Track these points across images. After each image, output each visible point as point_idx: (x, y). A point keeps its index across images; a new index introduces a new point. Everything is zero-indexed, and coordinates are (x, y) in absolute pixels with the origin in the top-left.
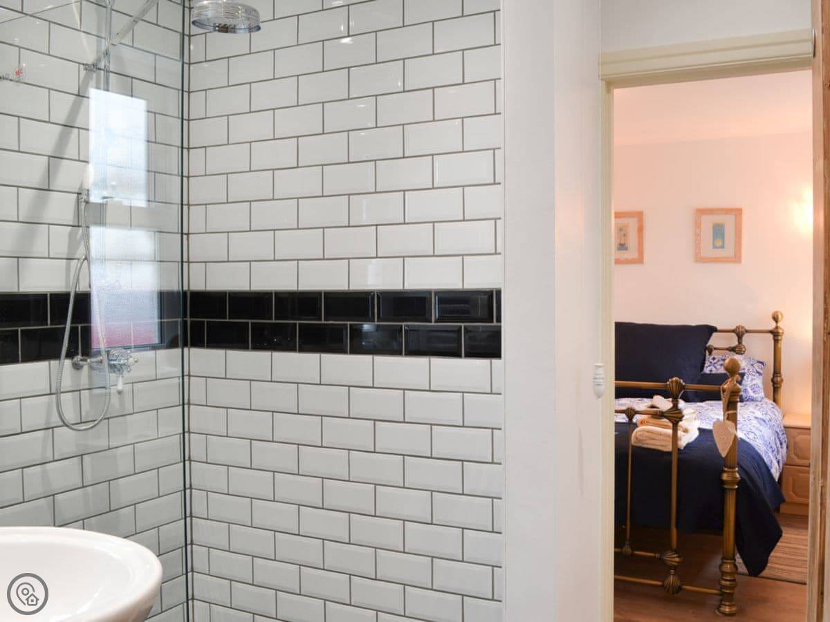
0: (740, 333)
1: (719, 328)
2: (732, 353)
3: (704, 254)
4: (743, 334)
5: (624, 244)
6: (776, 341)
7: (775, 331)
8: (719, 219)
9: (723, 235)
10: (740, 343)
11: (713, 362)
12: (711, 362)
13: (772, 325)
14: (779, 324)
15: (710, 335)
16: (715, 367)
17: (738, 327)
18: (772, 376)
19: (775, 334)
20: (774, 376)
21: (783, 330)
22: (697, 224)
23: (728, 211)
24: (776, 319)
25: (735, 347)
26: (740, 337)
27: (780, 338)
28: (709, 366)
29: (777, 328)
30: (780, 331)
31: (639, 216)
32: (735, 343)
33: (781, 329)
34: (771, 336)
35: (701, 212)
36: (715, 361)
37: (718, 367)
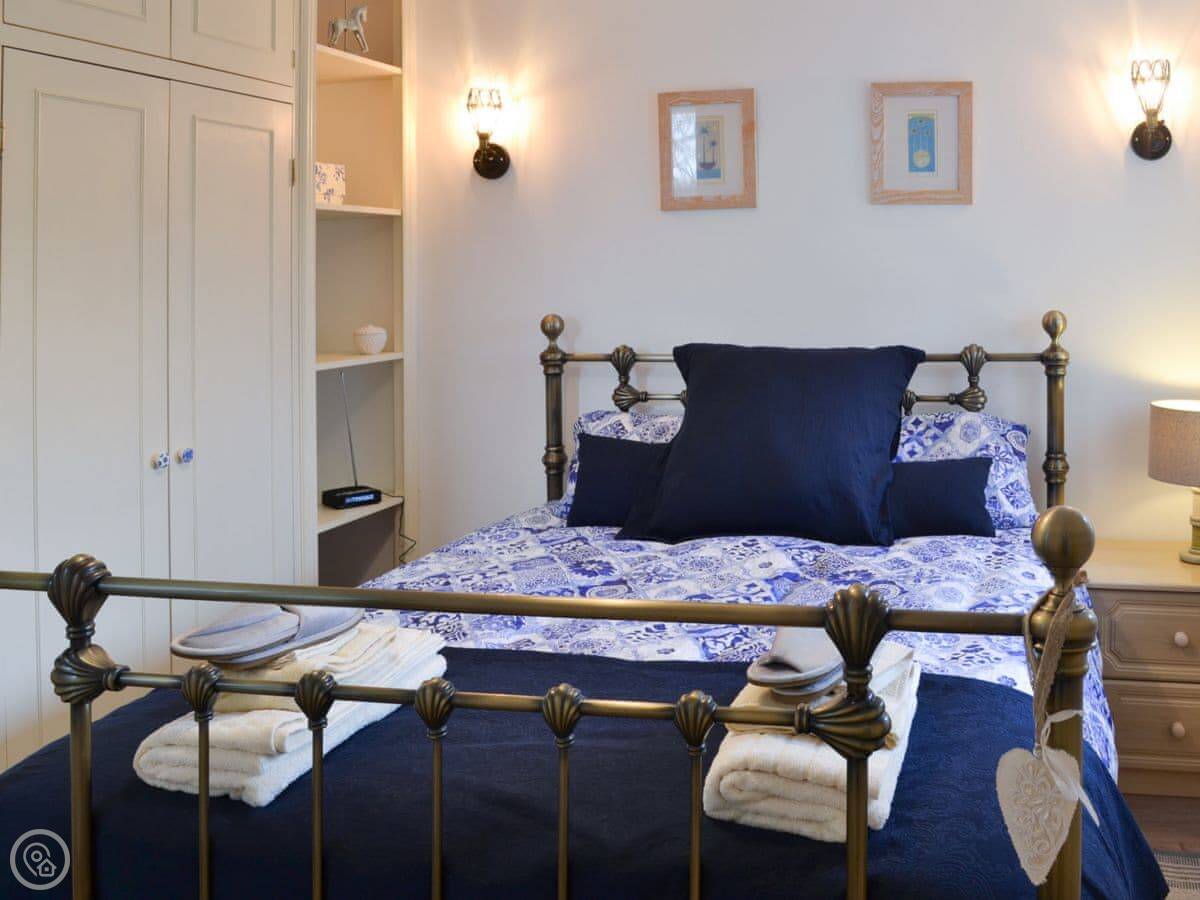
0: (972, 361)
1: (928, 352)
2: (957, 407)
3: (889, 184)
4: (980, 364)
5: (712, 164)
6: (1053, 379)
7: (1051, 355)
8: (922, 106)
9: (931, 141)
10: (973, 385)
11: (916, 431)
12: (911, 432)
13: (1043, 343)
14: (1059, 341)
15: (912, 370)
16: (921, 444)
17: (969, 349)
18: (1044, 459)
19: (1052, 363)
20: (1049, 459)
21: (1067, 353)
22: (875, 119)
23: (941, 88)
24: (1051, 328)
25: (964, 394)
26: (973, 372)
27: (1060, 372)
28: (908, 441)
29: (1054, 348)
30: (1062, 356)
31: (745, 98)
32: (962, 384)
33: (1063, 351)
34: (1041, 367)
35: (883, 90)
36: (921, 428)
37: (929, 443)
